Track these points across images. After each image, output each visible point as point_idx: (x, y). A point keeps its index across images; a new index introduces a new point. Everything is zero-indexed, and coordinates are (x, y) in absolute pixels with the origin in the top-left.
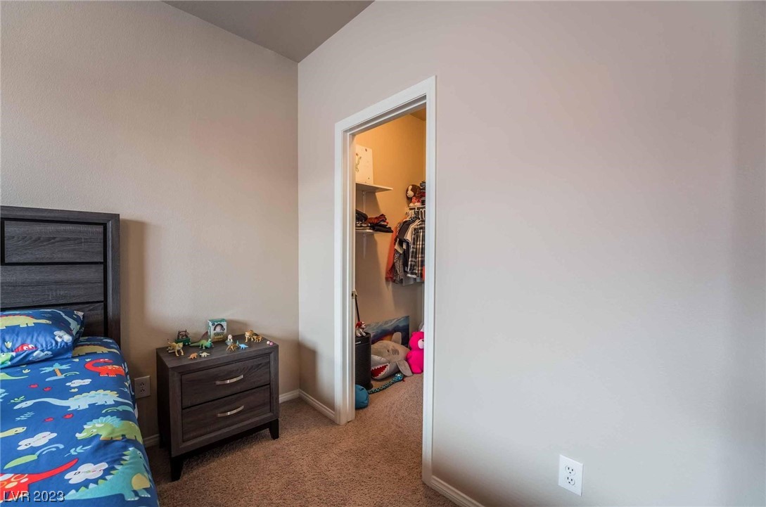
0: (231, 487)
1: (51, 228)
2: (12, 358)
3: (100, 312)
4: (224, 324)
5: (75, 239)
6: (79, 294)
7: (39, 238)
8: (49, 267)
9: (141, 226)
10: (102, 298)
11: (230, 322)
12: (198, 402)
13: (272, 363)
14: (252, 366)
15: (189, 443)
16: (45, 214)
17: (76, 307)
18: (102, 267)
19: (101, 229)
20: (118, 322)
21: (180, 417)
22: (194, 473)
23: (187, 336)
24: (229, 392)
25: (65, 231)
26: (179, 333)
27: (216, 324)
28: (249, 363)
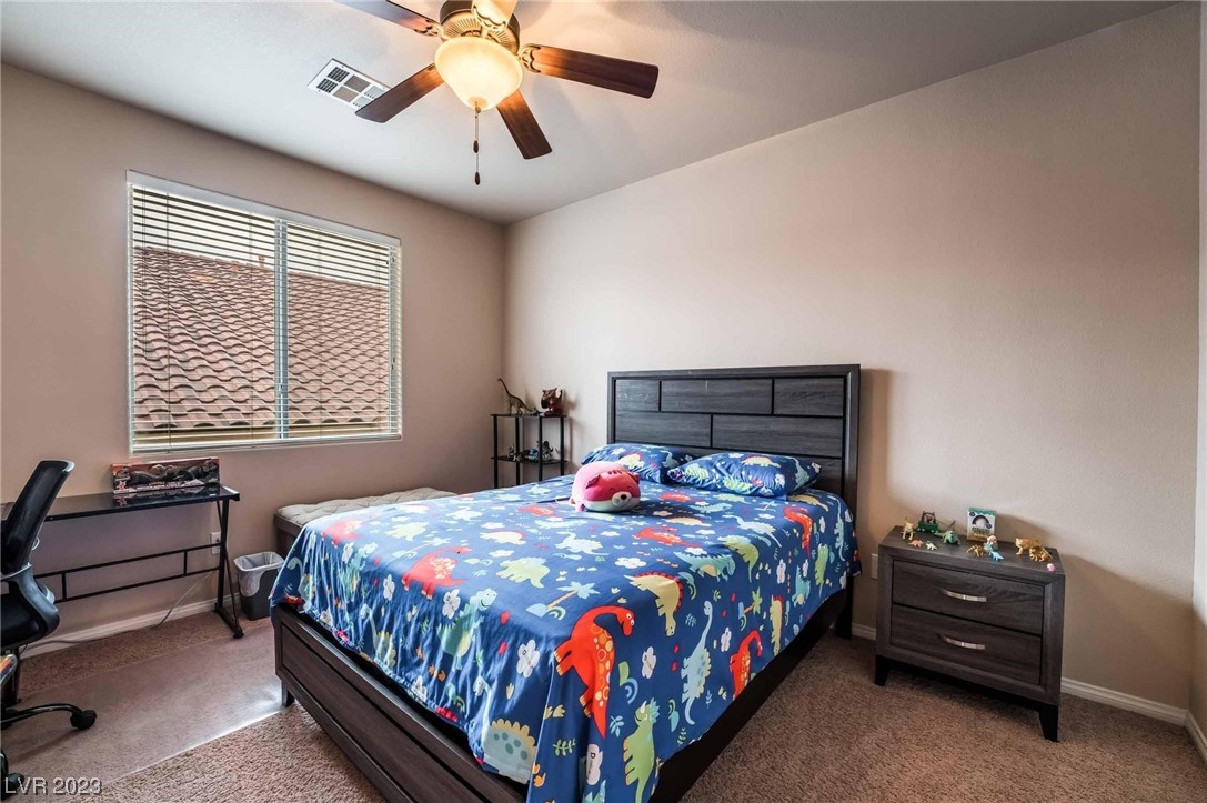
0: (925, 732)
1: (805, 383)
2: (750, 489)
3: (839, 468)
4: (992, 519)
5: (821, 393)
6: (821, 448)
7: (795, 393)
8: (801, 419)
9: (885, 376)
10: (840, 455)
11: (999, 519)
12: (915, 603)
13: (1048, 602)
14: (1006, 592)
15: (897, 650)
16: (799, 371)
17: (814, 459)
18: (841, 421)
19: (841, 381)
20: (855, 483)
21: (888, 611)
22: (901, 692)
23: (934, 521)
24: (959, 612)
25: (813, 386)
26: (924, 514)
27: (977, 514)
28: (1002, 585)
